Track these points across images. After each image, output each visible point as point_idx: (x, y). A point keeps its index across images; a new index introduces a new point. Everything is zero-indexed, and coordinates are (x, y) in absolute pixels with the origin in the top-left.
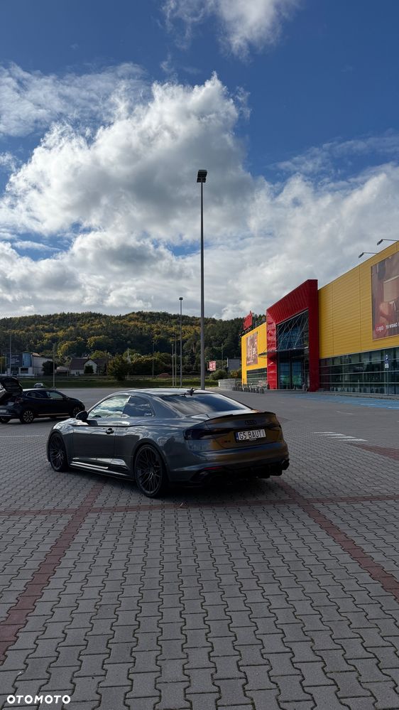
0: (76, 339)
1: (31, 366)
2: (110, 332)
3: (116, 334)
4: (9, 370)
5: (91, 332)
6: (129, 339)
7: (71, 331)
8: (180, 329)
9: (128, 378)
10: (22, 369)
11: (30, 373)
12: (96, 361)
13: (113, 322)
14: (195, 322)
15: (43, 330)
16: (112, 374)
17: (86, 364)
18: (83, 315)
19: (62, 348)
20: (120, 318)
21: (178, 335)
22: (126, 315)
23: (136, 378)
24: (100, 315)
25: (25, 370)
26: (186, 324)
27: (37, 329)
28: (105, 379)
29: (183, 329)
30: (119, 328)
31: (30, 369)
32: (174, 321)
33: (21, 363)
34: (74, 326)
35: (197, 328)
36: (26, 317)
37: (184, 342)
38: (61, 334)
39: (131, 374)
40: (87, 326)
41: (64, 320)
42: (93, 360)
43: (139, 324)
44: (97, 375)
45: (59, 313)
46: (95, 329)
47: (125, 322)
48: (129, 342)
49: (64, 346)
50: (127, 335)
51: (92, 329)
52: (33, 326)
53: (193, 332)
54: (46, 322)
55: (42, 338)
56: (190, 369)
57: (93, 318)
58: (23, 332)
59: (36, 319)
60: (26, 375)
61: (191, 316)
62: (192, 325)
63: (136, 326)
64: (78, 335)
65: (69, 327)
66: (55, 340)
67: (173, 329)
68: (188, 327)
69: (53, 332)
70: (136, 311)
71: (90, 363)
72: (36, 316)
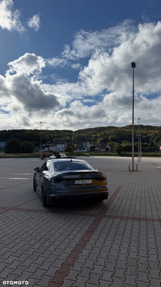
0: (104, 137)
1: (86, 147)
2: (118, 134)
3: (120, 134)
4: (78, 149)
5: (110, 134)
6: (125, 136)
7: (102, 134)
8: (148, 132)
9: (122, 153)
10: (83, 149)
11: (86, 150)
12: (110, 145)
13: (119, 130)
14: (155, 128)
15: (92, 134)
16: (115, 151)
17: (106, 147)
18: (107, 127)
19: (99, 140)
20: (122, 128)
21: (147, 134)
22: (125, 127)
23: (125, 153)
24: (114, 127)
25: (84, 149)
26: (151, 129)
27: (90, 133)
28: (113, 153)
29: (149, 132)
30: (121, 132)
31: (86, 149)
32: (145, 128)
33: (82, 146)
34: (104, 132)
35: (156, 131)
36: (86, 129)
37: (150, 137)
38: (99, 135)
39: (124, 151)
40: (108, 131)
41: (100, 130)
42: (109, 145)
43: (130, 130)
44: (110, 151)
45: (98, 127)
46: (111, 133)
47: (124, 129)
48: (125, 138)
49: (100, 140)
50: (125, 135)
51: (110, 133)
52: (89, 132)
53: (154, 133)
54: (94, 131)
55: (92, 137)
56: (151, 149)
57: (111, 128)
58: (85, 135)
59: (90, 130)
60: (84, 151)
61: (154, 126)
62: (154, 130)
63: (128, 131)
64: (105, 135)
65: (102, 132)
66: (96, 137)
67: (145, 132)
68: (152, 131)
69: (96, 134)
70: (129, 125)
71: (108, 146)
72: (90, 128)
